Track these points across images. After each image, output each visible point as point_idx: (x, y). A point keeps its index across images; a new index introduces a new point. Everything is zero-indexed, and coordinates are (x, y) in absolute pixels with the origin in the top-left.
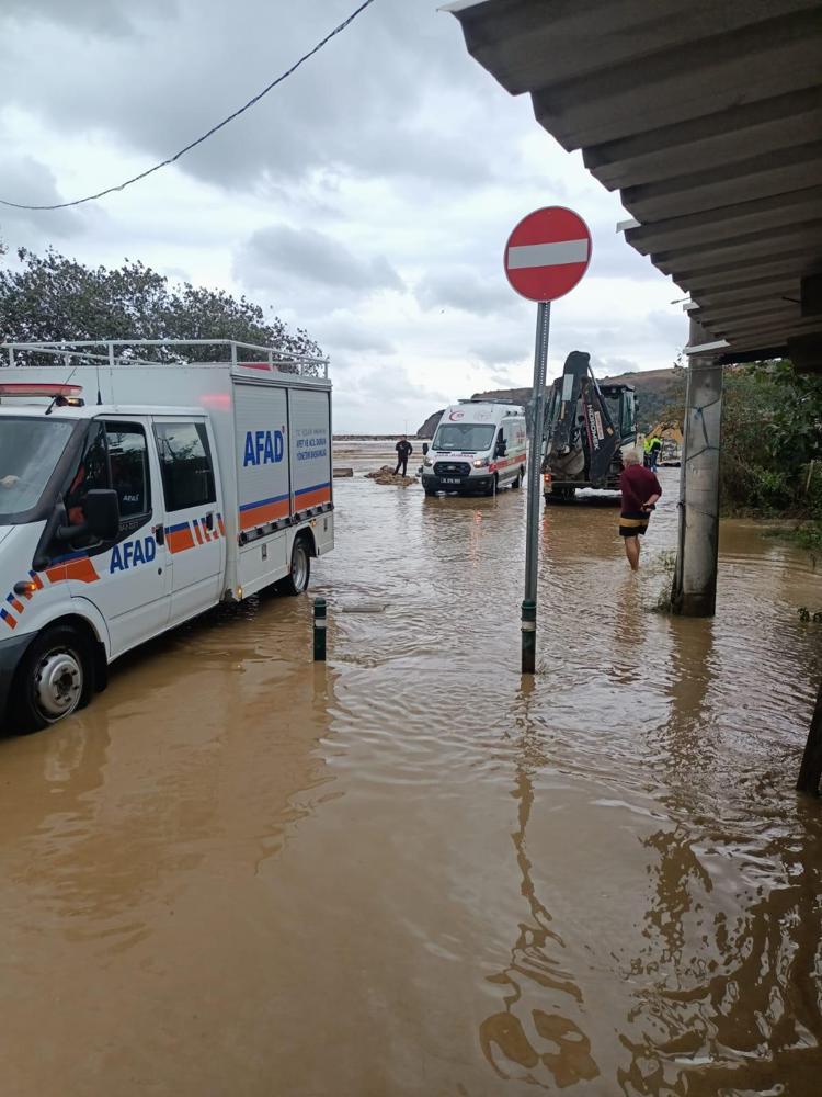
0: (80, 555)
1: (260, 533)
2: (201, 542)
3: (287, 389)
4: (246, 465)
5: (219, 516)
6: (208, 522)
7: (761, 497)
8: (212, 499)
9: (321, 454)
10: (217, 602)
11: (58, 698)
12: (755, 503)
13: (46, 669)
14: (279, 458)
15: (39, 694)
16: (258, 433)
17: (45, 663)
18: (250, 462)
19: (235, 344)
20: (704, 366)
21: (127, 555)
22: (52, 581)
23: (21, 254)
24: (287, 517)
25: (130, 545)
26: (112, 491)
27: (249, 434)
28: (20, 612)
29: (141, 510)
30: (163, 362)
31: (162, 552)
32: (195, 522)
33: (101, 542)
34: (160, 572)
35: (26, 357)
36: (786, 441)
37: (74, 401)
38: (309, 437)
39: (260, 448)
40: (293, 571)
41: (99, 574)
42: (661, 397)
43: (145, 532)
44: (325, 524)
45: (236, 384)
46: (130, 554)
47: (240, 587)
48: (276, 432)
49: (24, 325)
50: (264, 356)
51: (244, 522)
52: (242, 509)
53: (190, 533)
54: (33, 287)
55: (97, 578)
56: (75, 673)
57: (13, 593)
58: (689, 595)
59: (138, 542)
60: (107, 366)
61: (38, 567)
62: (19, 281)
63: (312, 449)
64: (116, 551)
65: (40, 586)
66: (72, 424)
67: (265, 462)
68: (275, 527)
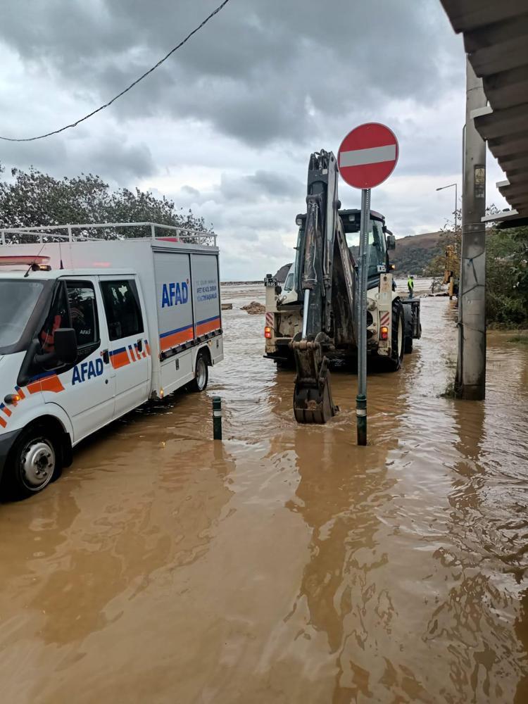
0: (51, 374)
1: (175, 352)
2: (134, 360)
3: (189, 254)
4: (163, 306)
5: (146, 342)
6: (139, 346)
7: (504, 316)
8: (141, 330)
9: (213, 297)
10: (147, 400)
11: (38, 473)
12: (501, 319)
13: (29, 454)
14: (185, 301)
15: (24, 472)
16: (170, 285)
17: (29, 450)
18: (166, 304)
19: (153, 225)
20: (473, 230)
21: (84, 372)
22: (31, 393)
23: (14, 172)
24: (192, 340)
25: (85, 365)
26: (72, 329)
27: (165, 285)
28: (9, 416)
29: (93, 341)
30: (106, 239)
31: (108, 368)
32: (130, 347)
33: (65, 364)
34: (107, 382)
35: (18, 238)
36: (523, 278)
37: (43, 267)
38: (205, 286)
39: (172, 294)
40: (197, 376)
41: (64, 386)
42: (430, 251)
43: (96, 355)
44: (217, 343)
45: (155, 252)
46: (86, 371)
47: (161, 389)
48: (183, 283)
49: (16, 218)
50: (173, 232)
51: (162, 345)
52: (161, 336)
53: (126, 355)
54: (21, 193)
55: (63, 389)
56: (49, 455)
57: (4, 403)
58: (467, 385)
59: (91, 363)
60: (67, 243)
61: (20, 384)
62: (13, 190)
63: (208, 293)
64: (76, 369)
65: (22, 396)
66: (42, 283)
67: (176, 304)
68: (184, 348)
